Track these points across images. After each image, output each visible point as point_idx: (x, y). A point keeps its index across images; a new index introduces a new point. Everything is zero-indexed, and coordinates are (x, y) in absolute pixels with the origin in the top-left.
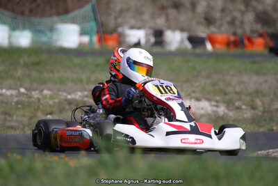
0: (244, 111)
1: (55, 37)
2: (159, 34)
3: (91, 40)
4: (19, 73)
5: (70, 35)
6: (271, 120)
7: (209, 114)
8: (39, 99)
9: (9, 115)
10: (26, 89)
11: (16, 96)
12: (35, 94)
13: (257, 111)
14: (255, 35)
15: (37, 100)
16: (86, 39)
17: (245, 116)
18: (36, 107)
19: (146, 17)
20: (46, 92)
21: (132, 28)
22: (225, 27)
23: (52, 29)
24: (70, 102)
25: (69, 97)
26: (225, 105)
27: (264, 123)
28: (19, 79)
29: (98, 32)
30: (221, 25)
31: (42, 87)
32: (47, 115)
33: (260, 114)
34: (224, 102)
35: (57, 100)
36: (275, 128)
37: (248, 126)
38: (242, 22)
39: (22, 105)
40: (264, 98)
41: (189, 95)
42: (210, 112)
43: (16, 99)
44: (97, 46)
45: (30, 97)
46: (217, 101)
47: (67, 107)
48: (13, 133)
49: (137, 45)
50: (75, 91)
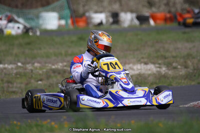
0: (180, 70)
1: (41, 22)
2: (115, 16)
3: (67, 22)
5: (51, 20)
7: (154, 74)
8: (32, 71)
9: (11, 83)
10: (22, 63)
11: (16, 69)
12: (29, 67)
13: (189, 70)
14: (184, 12)
15: (30, 71)
16: (63, 22)
17: (181, 73)
18: (30, 76)
19: (105, 3)
20: (36, 64)
21: (96, 12)
22: (163, 7)
23: (38, 17)
24: (54, 71)
25: (53, 67)
26: (166, 66)
27: (194, 78)
28: (16, 55)
29: (71, 17)
30: (160, 6)
31: (33, 62)
32: (38, 81)
33: (191, 71)
34: (165, 64)
35: (45, 70)
37: (183, 81)
38: (174, 3)
39: (20, 75)
40: (194, 60)
41: (139, 61)
42: (155, 72)
43: (15, 71)
44: (71, 27)
45: (26, 69)
46: (159, 64)
47: (52, 75)
48: (14, 97)
49: (101, 24)
50: (57, 63)
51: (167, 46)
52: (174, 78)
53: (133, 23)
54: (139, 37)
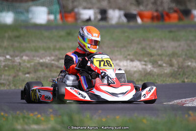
0: (165, 68)
1: (30, 16)
2: (103, 13)
3: (55, 18)
4: (5, 44)
5: (41, 15)
6: (184, 74)
7: (140, 71)
8: (20, 64)
10: (11, 56)
11: (4, 61)
12: (17, 60)
13: (174, 68)
14: (171, 11)
15: (18, 64)
16: (52, 17)
17: (166, 71)
18: (18, 69)
20: (24, 58)
21: (85, 8)
22: (150, 6)
23: (28, 11)
24: (42, 65)
25: (41, 61)
26: (151, 64)
27: (179, 76)
28: (5, 48)
29: (61, 12)
30: (147, 5)
31: (22, 55)
32: (25, 74)
33: (176, 70)
34: (150, 62)
35: (32, 64)
36: (186, 80)
37: (167, 79)
38: (162, 3)
39: (8, 67)
40: (179, 59)
41: (126, 57)
42: (141, 69)
43: (3, 64)
44: (60, 22)
45: (14, 62)
46: (145, 61)
47: (40, 68)
48: (2, 88)
49: (89, 20)
50: (45, 57)
51: (153, 44)
52: (159, 75)
53: (121, 20)
54: (126, 34)
